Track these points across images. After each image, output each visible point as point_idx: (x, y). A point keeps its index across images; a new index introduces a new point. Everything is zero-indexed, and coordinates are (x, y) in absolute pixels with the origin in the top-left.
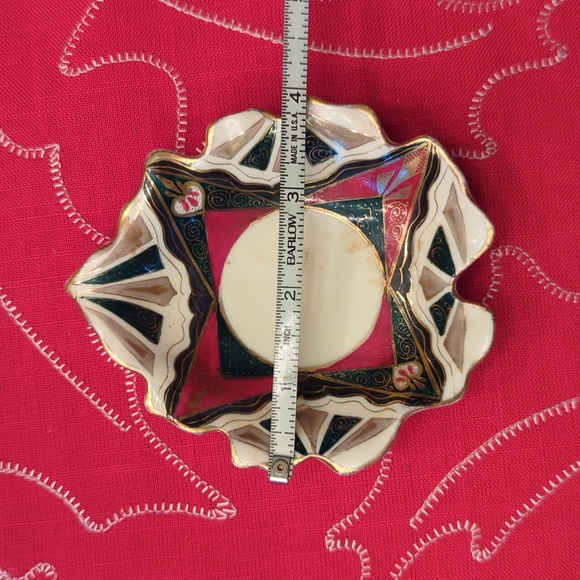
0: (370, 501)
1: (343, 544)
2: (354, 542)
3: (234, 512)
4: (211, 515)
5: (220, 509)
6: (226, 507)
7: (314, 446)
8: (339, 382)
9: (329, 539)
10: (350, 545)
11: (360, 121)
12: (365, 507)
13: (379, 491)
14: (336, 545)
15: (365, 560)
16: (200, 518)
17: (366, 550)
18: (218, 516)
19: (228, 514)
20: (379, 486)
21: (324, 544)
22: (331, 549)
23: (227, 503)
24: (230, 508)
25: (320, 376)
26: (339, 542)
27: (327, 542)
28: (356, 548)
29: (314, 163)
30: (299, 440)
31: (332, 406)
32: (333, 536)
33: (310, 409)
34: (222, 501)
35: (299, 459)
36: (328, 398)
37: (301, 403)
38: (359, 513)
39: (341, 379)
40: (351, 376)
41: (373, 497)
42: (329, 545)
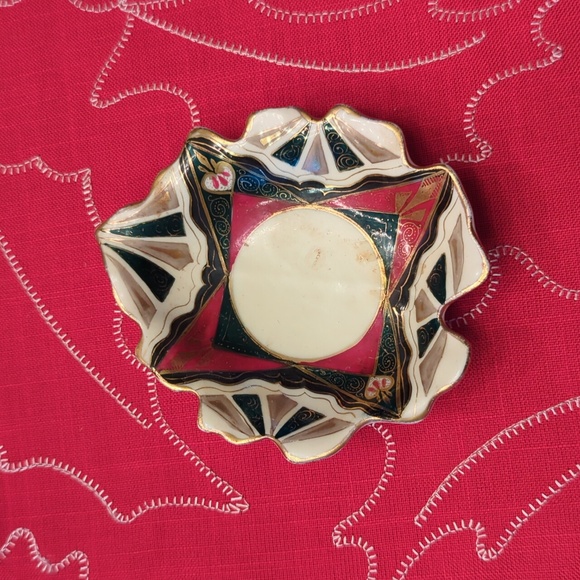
0: (375, 498)
1: (349, 541)
2: (360, 539)
3: (247, 506)
4: (226, 509)
5: (234, 503)
6: (239, 502)
8: (318, 378)
9: (336, 535)
10: (356, 542)
12: (370, 504)
13: (383, 489)
14: (342, 542)
15: (372, 557)
16: (215, 511)
17: (372, 548)
18: (232, 510)
19: (241, 508)
20: (383, 484)
21: (331, 539)
22: (337, 545)
23: (240, 498)
24: (243, 503)
25: (303, 368)
26: (345, 539)
27: (335, 538)
28: (362, 545)
29: (341, 169)
30: (262, 421)
31: (304, 398)
32: (339, 532)
33: (283, 396)
34: (235, 496)
35: (257, 437)
36: (304, 390)
37: (277, 388)
38: (365, 511)
39: (321, 376)
40: (331, 376)
41: (378, 495)
42: (336, 542)
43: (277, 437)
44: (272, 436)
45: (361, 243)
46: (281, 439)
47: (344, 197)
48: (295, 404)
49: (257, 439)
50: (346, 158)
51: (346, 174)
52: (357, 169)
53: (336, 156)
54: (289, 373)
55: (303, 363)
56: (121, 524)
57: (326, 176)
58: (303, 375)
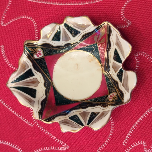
4: (61, 149)
6: (65, 146)
7: (86, 123)
8: (92, 102)
13: (112, 135)
16: (58, 150)
18: (63, 149)
19: (66, 148)
24: (67, 146)
25: (86, 101)
29: (74, 37)
30: (81, 122)
31: (91, 110)
33: (84, 112)
34: (64, 144)
35: (82, 127)
36: (89, 107)
37: (81, 110)
39: (93, 101)
40: (96, 100)
41: (110, 137)
43: (88, 124)
44: (86, 125)
45: (89, 57)
46: (90, 125)
47: (78, 45)
48: (89, 113)
49: (82, 128)
50: (74, 32)
51: (76, 37)
52: (79, 35)
53: (71, 33)
54: (83, 104)
55: (86, 100)
57: (70, 40)
58: (87, 103)
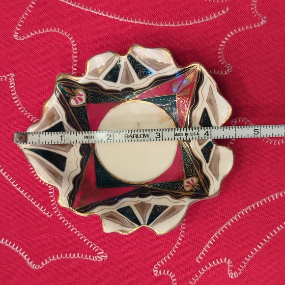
0: (175, 249)
1: (162, 272)
2: (168, 271)
3: (106, 257)
4: (95, 259)
5: (99, 255)
6: (102, 255)
7: (144, 221)
9: (155, 269)
10: (166, 272)
11: (163, 56)
12: (173, 252)
13: (180, 244)
14: (159, 273)
15: (174, 280)
16: (89, 260)
17: (174, 275)
18: (98, 259)
19: (103, 258)
20: (180, 242)
21: (153, 271)
22: (156, 275)
23: (103, 253)
24: (104, 255)
25: (147, 186)
26: (160, 271)
27: (154, 271)
28: (169, 274)
29: (140, 78)
30: (136, 218)
31: (154, 201)
32: (157, 268)
33: (142, 203)
34: (100, 251)
35: (137, 227)
36: (151, 197)
37: (138, 200)
38: (170, 256)
39: (158, 187)
40: (163, 186)
41: (177, 247)
42: (155, 273)
43: (148, 224)
45: (159, 114)
47: (145, 92)
48: (150, 205)
50: (142, 72)
51: (144, 80)
52: (149, 76)
53: (137, 72)
54: (141, 190)
55: (146, 183)
56: (35, 270)
57: (133, 84)
58: (148, 189)
